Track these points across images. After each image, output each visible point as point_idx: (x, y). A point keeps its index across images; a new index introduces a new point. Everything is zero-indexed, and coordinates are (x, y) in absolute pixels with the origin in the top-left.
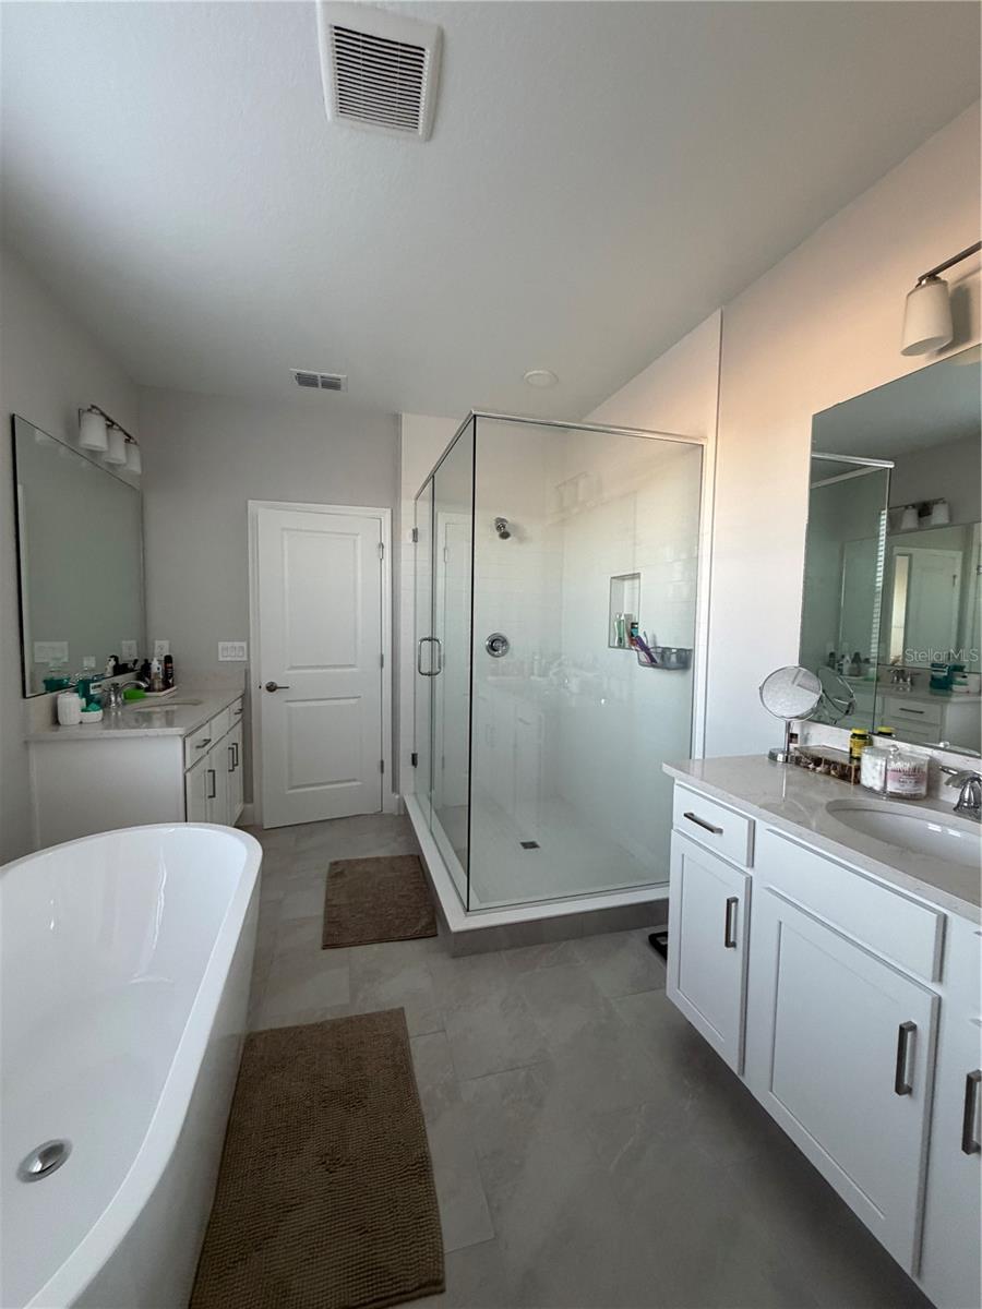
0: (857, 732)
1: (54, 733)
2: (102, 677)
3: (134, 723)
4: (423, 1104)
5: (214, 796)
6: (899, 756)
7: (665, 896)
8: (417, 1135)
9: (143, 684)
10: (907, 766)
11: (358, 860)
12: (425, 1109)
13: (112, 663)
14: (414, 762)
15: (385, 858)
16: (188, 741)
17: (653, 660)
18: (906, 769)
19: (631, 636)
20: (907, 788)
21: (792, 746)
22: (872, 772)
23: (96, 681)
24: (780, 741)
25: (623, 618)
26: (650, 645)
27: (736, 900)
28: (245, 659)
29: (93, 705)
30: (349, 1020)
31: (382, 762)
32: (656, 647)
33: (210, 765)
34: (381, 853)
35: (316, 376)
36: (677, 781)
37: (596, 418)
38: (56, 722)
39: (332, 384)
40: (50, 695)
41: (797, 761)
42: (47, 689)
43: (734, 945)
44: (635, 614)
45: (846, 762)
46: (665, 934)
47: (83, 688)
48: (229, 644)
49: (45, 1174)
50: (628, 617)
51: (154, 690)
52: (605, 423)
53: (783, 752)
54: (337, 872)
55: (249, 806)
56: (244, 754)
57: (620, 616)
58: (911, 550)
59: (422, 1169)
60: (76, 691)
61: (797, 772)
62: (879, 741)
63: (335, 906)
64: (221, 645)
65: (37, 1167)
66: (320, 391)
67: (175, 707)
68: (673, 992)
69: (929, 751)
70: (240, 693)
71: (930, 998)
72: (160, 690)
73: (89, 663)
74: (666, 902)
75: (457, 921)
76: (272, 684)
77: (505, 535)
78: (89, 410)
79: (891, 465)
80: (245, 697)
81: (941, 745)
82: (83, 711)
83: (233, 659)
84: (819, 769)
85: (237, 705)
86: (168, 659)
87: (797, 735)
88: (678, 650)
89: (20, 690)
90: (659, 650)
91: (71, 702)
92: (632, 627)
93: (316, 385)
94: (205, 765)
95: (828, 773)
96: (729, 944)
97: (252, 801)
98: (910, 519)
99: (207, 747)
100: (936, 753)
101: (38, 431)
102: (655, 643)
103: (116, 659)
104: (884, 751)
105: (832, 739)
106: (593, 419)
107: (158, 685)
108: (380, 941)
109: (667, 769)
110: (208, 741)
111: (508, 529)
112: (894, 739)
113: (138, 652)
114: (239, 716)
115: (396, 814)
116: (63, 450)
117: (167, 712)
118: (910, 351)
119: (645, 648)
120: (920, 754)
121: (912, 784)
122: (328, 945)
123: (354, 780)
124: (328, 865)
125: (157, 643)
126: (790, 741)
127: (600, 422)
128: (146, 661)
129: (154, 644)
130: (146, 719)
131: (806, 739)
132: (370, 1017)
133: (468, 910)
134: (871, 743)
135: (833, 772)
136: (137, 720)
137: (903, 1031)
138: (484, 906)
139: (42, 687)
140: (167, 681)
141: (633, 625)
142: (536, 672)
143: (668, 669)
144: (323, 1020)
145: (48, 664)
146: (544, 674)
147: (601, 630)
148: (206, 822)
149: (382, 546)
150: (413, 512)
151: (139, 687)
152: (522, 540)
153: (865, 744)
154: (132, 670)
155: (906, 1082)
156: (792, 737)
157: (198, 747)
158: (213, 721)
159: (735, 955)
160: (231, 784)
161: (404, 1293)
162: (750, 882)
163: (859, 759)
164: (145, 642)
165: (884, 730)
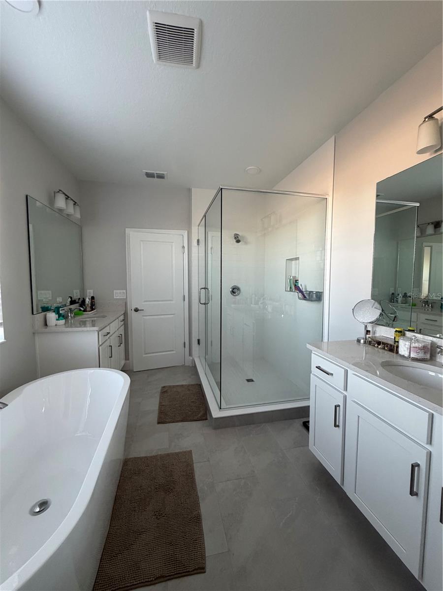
0: (398, 329)
1: (45, 329)
2: (65, 306)
3: (79, 326)
4: (199, 492)
5: (112, 357)
6: (417, 341)
7: (308, 405)
8: (196, 505)
9: (82, 309)
10: (420, 345)
11: (174, 386)
12: (199, 494)
13: (70, 299)
14: (199, 343)
15: (186, 385)
16: (100, 332)
17: (305, 297)
18: (420, 346)
19: (295, 286)
20: (421, 355)
21: (368, 336)
22: (404, 348)
23: (62, 307)
24: (362, 334)
25: (291, 278)
26: (304, 290)
27: (339, 406)
28: (125, 297)
29: (61, 318)
30: (168, 455)
31: (185, 343)
32: (306, 291)
33: (110, 343)
34: (184, 383)
35: (154, 173)
36: (313, 352)
37: (278, 188)
38: (46, 325)
39: (161, 177)
40: (43, 313)
41: (370, 343)
42: (42, 311)
43: (338, 426)
44: (297, 276)
45: (392, 343)
46: (309, 422)
47: (57, 310)
48: (118, 291)
49: (41, 512)
50: (294, 277)
51: (87, 311)
52: (282, 190)
53: (363, 339)
54: (164, 391)
55: (128, 361)
56: (125, 339)
57: (291, 277)
58: (431, 244)
59: (197, 520)
60: (54, 312)
61: (370, 348)
62: (408, 334)
63: (163, 405)
64: (115, 291)
65: (38, 510)
66: (156, 179)
67: (95, 319)
68: (312, 447)
69: (431, 338)
70: (123, 312)
71: (426, 451)
72: (89, 311)
73: (59, 300)
74: (309, 406)
75: (216, 413)
76: (137, 308)
77: (238, 241)
78: (58, 192)
79: (418, 205)
80: (125, 314)
81: (438, 336)
82: (57, 320)
83: (120, 298)
84: (380, 347)
85: (122, 318)
86: (93, 298)
87: (370, 331)
88: (316, 292)
89: (31, 312)
90: (308, 292)
91: (52, 316)
92: (296, 282)
93: (154, 177)
94: (107, 343)
95: (384, 349)
96: (336, 426)
97: (128, 359)
98: (430, 230)
99: (108, 336)
100: (435, 340)
101: (37, 202)
102: (306, 289)
103: (71, 298)
104: (410, 338)
105: (386, 333)
106: (277, 188)
107: (88, 309)
108: (182, 421)
109: (309, 346)
110: (108, 333)
111: (240, 238)
112: (416, 333)
113: (80, 295)
114: (123, 323)
115: (191, 365)
116: (48, 209)
117: (92, 321)
118: (421, 152)
119: (301, 292)
120: (427, 340)
121: (423, 354)
122: (160, 422)
123: (173, 351)
124: (160, 388)
125: (88, 291)
126: (367, 334)
127: (281, 190)
128: (84, 298)
129: (87, 291)
130: (83, 324)
131: (374, 333)
132: (177, 454)
133: (220, 409)
134: (404, 335)
135: (386, 348)
136: (80, 325)
137: (413, 467)
138: (228, 407)
139: (40, 310)
140: (93, 307)
141: (296, 281)
142: (253, 303)
143: (312, 301)
144: (156, 454)
145: (42, 300)
146: (257, 303)
147: (282, 284)
148: (108, 368)
149: (183, 247)
150: (197, 232)
151: (80, 310)
152: (246, 243)
153: (401, 335)
154: (78, 303)
155: (415, 490)
156: (368, 332)
157: (104, 336)
158: (111, 325)
159: (339, 431)
160: (119, 352)
161: (189, 572)
162: (345, 398)
163: (398, 342)
164: (83, 290)
165: (411, 329)
